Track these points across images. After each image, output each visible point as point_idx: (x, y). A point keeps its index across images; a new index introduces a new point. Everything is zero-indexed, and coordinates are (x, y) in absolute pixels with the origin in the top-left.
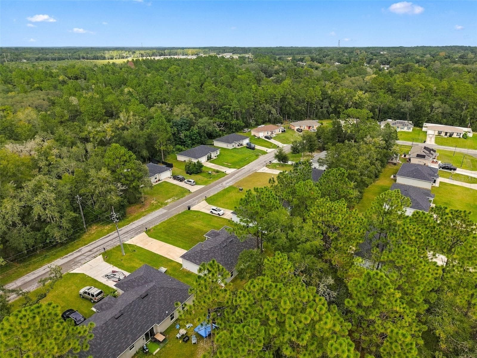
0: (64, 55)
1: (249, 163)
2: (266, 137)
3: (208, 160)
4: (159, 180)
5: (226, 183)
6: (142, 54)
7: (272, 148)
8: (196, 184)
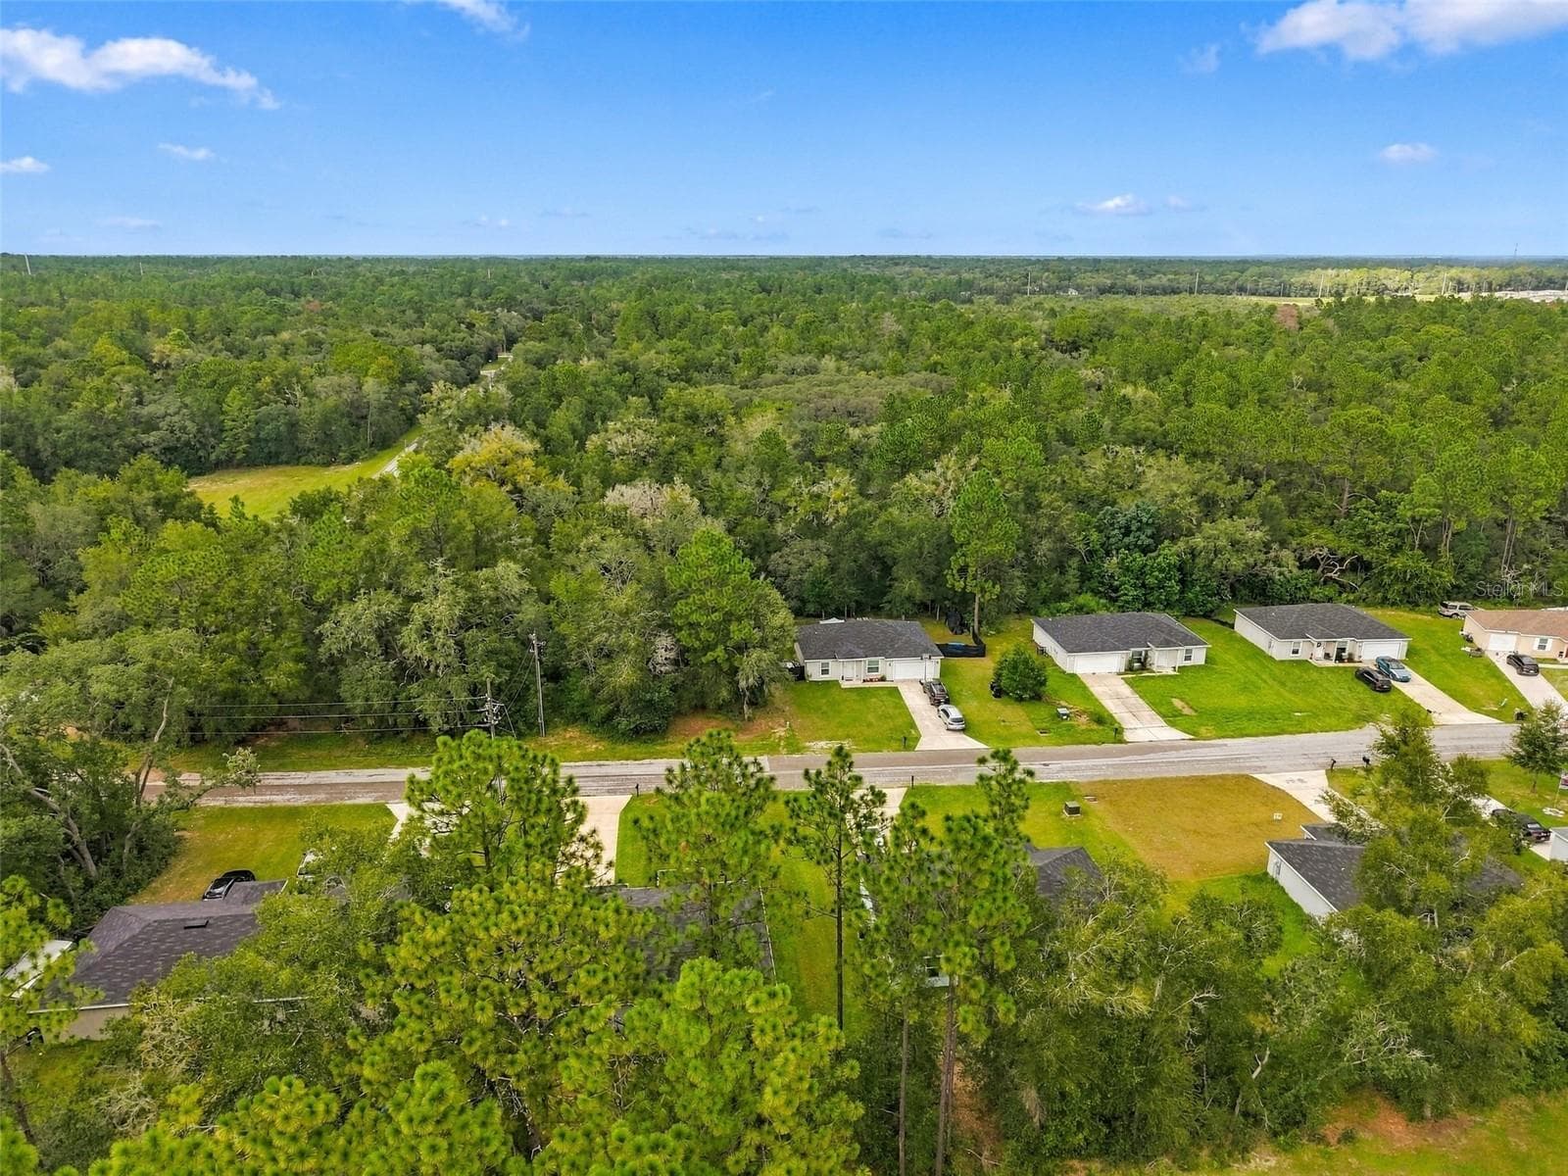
0: (1184, 280)
1: (1282, 732)
2: (1516, 660)
3: (1130, 669)
4: (883, 679)
5: (1063, 770)
6: (1460, 283)
7: (1487, 714)
8: (963, 730)
